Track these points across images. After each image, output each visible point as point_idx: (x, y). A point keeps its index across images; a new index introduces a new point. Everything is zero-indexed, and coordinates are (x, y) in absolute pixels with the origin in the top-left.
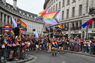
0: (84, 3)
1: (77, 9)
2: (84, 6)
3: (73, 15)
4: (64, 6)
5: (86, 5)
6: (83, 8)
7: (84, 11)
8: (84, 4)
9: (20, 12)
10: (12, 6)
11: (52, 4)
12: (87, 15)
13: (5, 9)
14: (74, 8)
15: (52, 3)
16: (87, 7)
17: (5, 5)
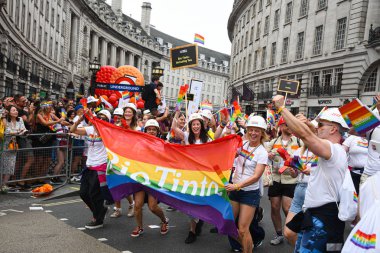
0: (352, 12)
1: (330, 32)
2: (352, 22)
3: (317, 50)
4: (288, 23)
5: (359, 20)
6: (351, 27)
7: (351, 38)
8: (354, 16)
9: (161, 41)
10: (137, 24)
11: (254, 17)
12: (361, 49)
13: (120, 32)
14: (319, 28)
15: (254, 12)
16: (363, 24)
17: (120, 20)
